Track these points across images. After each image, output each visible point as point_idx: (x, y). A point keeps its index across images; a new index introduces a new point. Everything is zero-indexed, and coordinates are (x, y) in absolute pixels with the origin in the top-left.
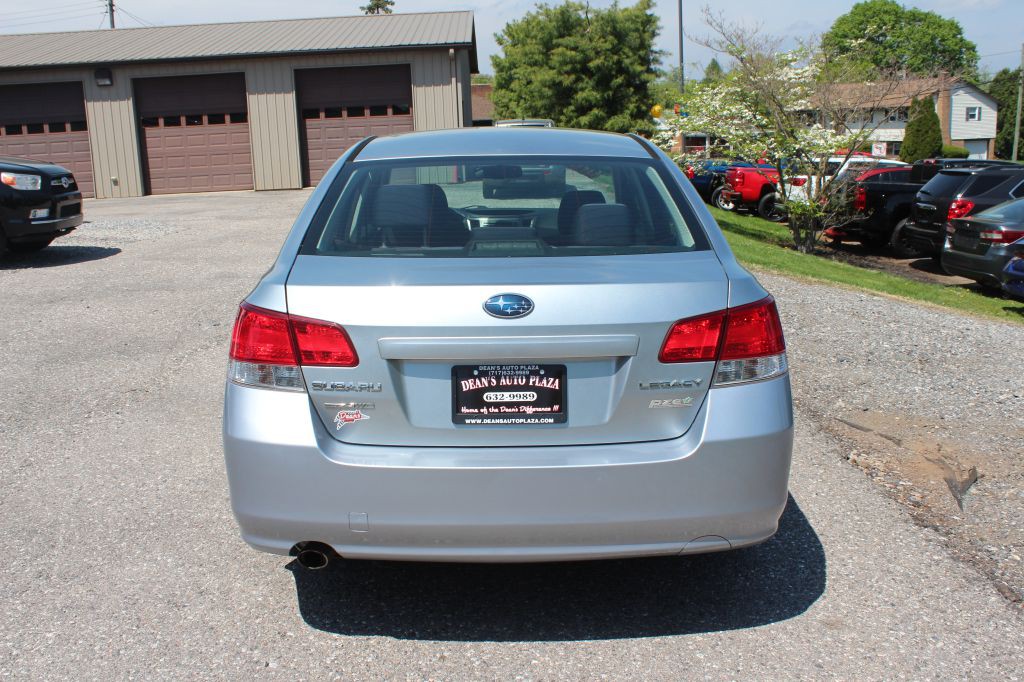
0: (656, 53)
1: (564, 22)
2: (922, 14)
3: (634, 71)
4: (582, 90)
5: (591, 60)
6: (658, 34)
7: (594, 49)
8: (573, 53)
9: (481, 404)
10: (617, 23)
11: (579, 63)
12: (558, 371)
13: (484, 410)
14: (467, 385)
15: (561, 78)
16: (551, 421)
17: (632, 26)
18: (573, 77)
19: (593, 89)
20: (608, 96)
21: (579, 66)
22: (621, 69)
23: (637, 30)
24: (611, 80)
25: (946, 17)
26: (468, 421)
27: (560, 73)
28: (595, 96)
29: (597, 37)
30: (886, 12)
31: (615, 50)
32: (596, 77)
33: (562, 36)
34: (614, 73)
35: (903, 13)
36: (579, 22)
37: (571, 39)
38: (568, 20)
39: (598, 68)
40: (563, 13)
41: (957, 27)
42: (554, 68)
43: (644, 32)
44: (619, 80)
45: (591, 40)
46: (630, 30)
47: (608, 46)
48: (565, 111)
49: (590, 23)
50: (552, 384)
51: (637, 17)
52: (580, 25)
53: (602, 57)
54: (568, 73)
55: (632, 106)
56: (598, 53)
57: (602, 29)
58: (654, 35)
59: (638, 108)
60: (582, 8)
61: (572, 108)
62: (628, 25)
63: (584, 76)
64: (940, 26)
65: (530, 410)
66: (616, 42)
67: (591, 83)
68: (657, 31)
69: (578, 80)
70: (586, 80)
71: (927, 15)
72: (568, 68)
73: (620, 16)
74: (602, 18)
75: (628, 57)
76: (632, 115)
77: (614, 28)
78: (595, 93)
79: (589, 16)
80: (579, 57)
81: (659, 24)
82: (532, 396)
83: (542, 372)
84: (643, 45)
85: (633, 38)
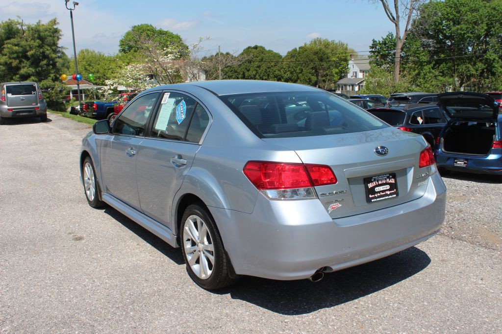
0: (60, 48)
1: (9, 31)
2: (165, 31)
3: (52, 57)
4: (24, 67)
5: (27, 51)
6: (60, 38)
7: (29, 45)
8: (17, 48)
9: (375, 193)
10: (40, 32)
11: (21, 52)
12: (393, 175)
13: (376, 195)
14: (370, 185)
15: (11, 61)
16: (395, 196)
17: (49, 34)
18: (17, 61)
19: (30, 66)
20: (39, 70)
21: (20, 55)
22: (45, 56)
23: (51, 36)
24: (40, 62)
25: (175, 33)
26: (372, 200)
27: (10, 58)
28: (32, 70)
29: (30, 39)
30: (148, 30)
31: (40, 46)
32: (30, 60)
33: (9, 38)
34: (41, 58)
35: (156, 31)
36: (18, 31)
37: (15, 40)
38: (11, 30)
39: (32, 55)
40: (8, 26)
41: (179, 38)
42: (6, 55)
43: (54, 37)
44: (45, 62)
45: (27, 41)
46: (48, 36)
47: (36, 44)
48: (14, 78)
49: (24, 32)
50: (392, 181)
51: (50, 29)
52: (19, 32)
53: (34, 50)
54: (14, 58)
55: (52, 75)
56: (31, 48)
57: (33, 35)
58: (58, 39)
59: (55, 76)
60: (19, 24)
61: (18, 76)
62: (47, 33)
63: (24, 60)
64: (173, 37)
65: (388, 192)
66: (41, 42)
67: (29, 63)
68: (60, 37)
69: (21, 62)
70: (25, 61)
71: (166, 32)
72: (15, 55)
73: (41, 28)
74: (32, 29)
75: (48, 50)
76: (52, 80)
77: (39, 35)
78: (31, 69)
79: (23, 28)
80: (21, 49)
81: (61, 33)
82: (388, 187)
83: (391, 177)
84: (55, 44)
85: (49, 40)
